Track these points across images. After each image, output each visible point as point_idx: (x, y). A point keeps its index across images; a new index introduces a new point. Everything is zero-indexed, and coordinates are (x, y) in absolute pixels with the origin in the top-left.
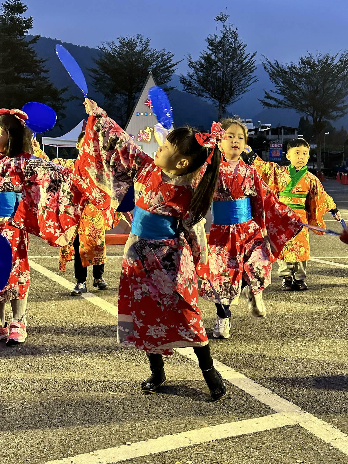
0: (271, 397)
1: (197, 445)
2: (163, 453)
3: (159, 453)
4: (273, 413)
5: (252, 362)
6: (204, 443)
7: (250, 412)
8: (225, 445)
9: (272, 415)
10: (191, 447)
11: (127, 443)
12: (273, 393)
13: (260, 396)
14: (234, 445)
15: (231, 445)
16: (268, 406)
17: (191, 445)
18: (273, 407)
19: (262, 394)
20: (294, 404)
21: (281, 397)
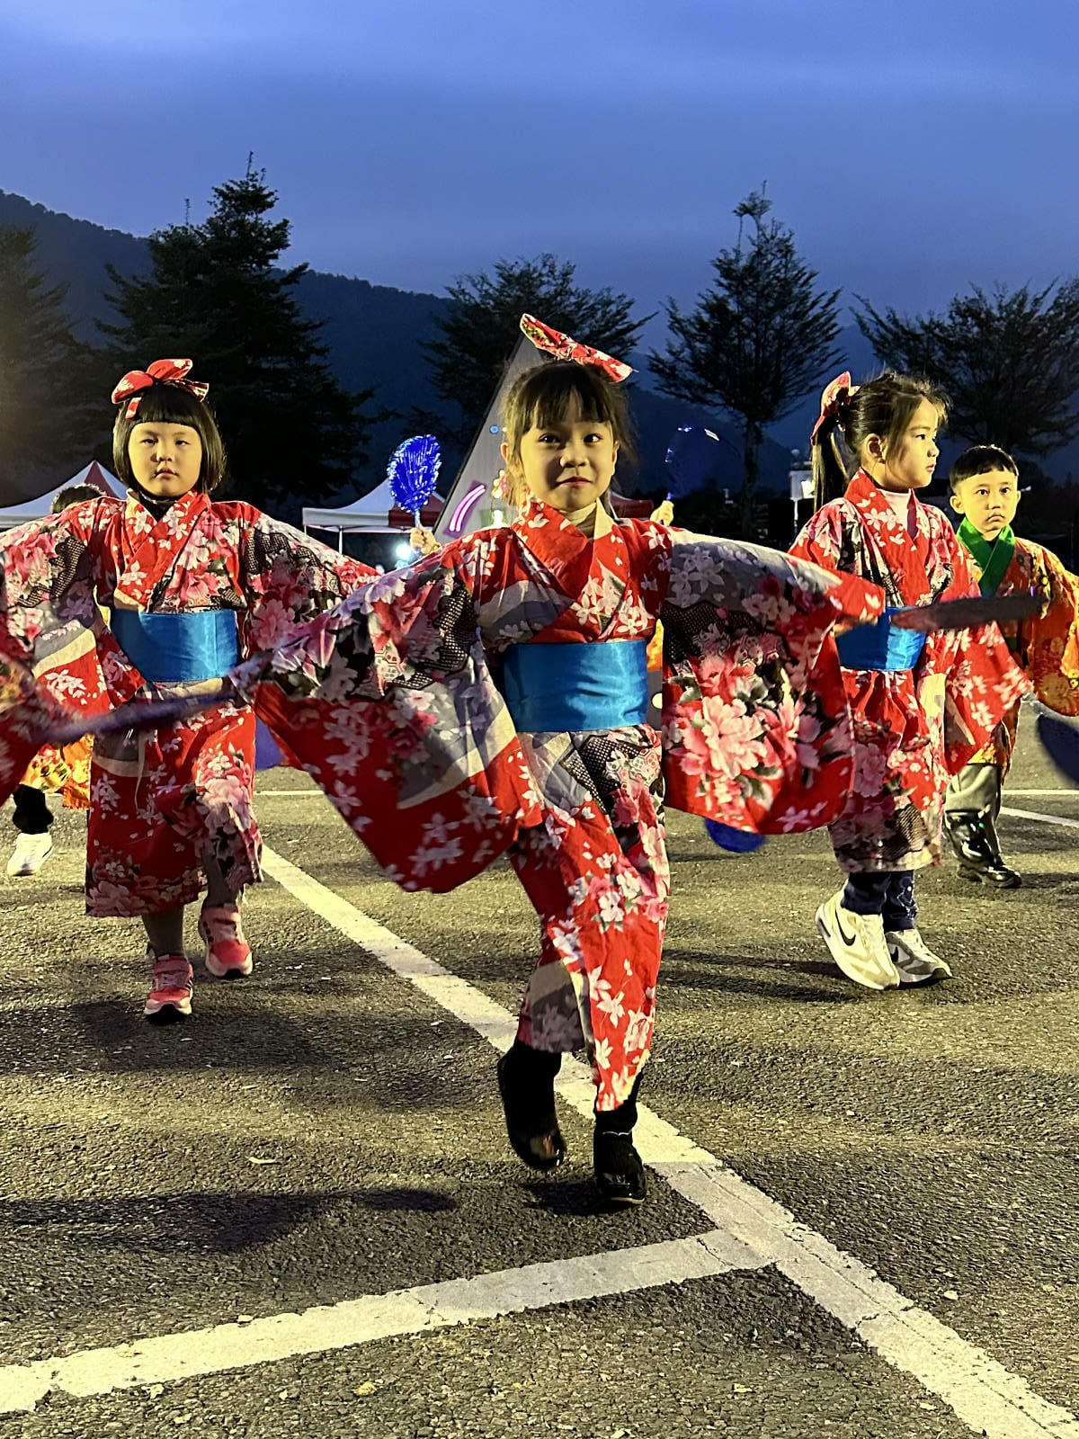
0: (714, 1179)
1: (447, 1329)
2: (334, 1351)
3: (324, 1354)
4: (706, 1230)
5: (688, 1076)
6: (471, 1321)
7: (639, 1225)
8: (531, 1331)
9: (702, 1236)
10: (426, 1334)
11: (242, 1318)
12: (722, 1169)
13: (682, 1176)
14: (559, 1329)
15: (548, 1329)
16: (698, 1207)
17: (428, 1328)
18: (713, 1213)
19: (690, 1170)
20: (777, 1203)
21: (745, 1179)
